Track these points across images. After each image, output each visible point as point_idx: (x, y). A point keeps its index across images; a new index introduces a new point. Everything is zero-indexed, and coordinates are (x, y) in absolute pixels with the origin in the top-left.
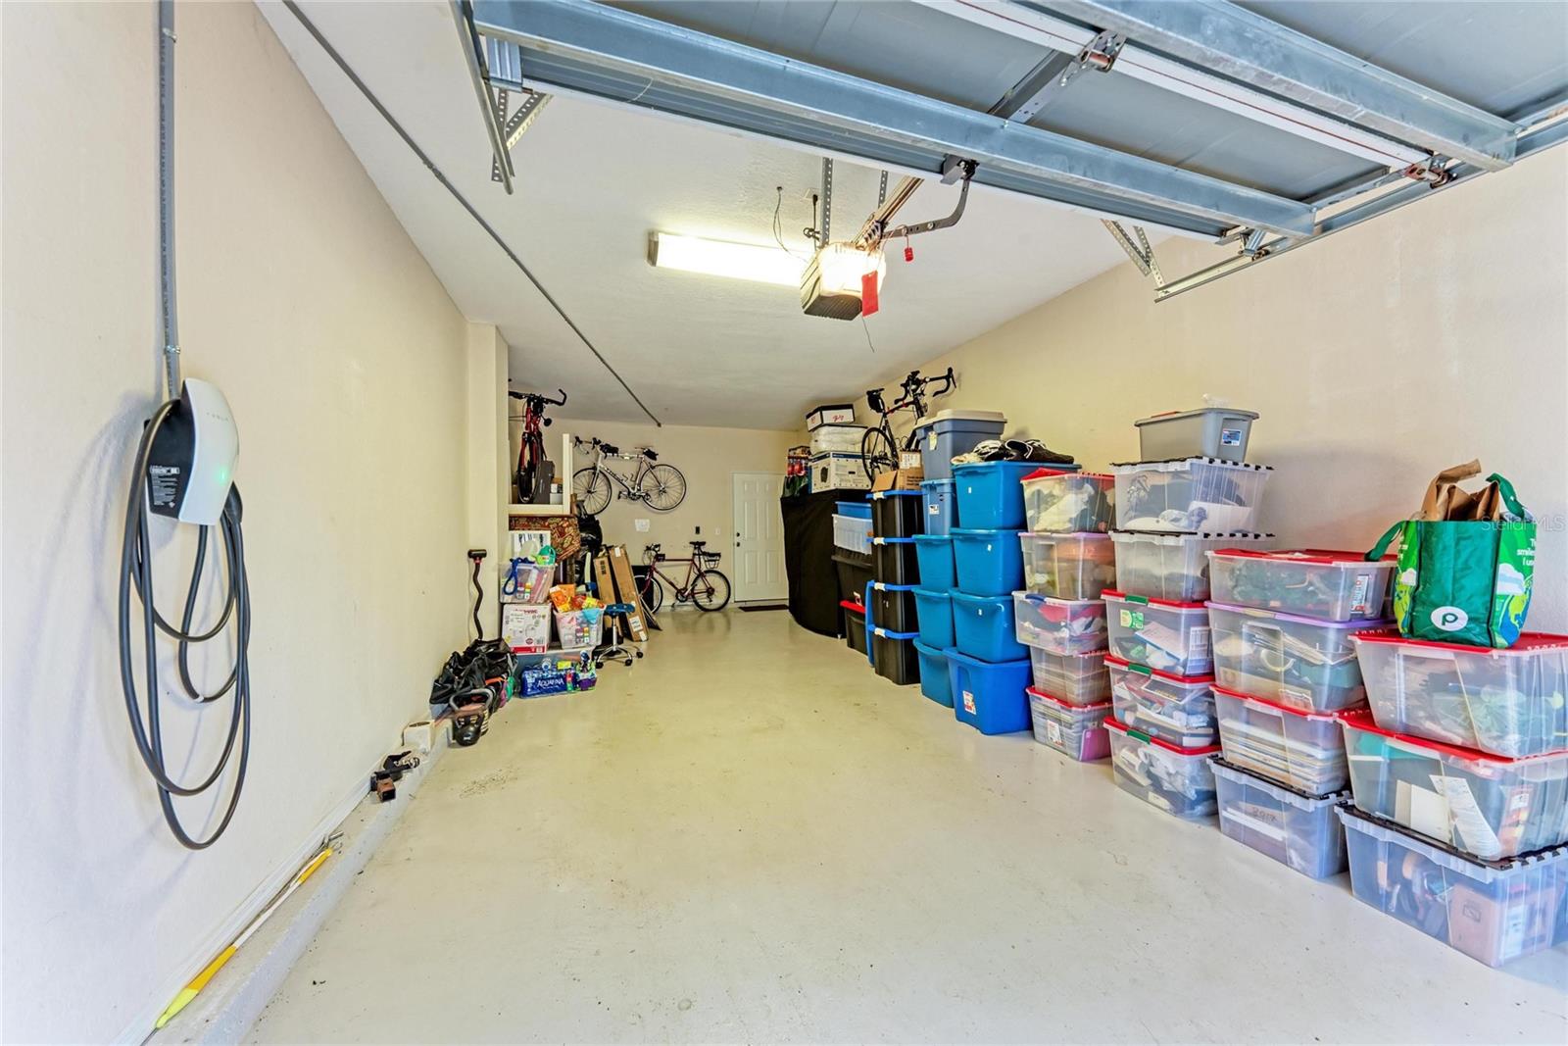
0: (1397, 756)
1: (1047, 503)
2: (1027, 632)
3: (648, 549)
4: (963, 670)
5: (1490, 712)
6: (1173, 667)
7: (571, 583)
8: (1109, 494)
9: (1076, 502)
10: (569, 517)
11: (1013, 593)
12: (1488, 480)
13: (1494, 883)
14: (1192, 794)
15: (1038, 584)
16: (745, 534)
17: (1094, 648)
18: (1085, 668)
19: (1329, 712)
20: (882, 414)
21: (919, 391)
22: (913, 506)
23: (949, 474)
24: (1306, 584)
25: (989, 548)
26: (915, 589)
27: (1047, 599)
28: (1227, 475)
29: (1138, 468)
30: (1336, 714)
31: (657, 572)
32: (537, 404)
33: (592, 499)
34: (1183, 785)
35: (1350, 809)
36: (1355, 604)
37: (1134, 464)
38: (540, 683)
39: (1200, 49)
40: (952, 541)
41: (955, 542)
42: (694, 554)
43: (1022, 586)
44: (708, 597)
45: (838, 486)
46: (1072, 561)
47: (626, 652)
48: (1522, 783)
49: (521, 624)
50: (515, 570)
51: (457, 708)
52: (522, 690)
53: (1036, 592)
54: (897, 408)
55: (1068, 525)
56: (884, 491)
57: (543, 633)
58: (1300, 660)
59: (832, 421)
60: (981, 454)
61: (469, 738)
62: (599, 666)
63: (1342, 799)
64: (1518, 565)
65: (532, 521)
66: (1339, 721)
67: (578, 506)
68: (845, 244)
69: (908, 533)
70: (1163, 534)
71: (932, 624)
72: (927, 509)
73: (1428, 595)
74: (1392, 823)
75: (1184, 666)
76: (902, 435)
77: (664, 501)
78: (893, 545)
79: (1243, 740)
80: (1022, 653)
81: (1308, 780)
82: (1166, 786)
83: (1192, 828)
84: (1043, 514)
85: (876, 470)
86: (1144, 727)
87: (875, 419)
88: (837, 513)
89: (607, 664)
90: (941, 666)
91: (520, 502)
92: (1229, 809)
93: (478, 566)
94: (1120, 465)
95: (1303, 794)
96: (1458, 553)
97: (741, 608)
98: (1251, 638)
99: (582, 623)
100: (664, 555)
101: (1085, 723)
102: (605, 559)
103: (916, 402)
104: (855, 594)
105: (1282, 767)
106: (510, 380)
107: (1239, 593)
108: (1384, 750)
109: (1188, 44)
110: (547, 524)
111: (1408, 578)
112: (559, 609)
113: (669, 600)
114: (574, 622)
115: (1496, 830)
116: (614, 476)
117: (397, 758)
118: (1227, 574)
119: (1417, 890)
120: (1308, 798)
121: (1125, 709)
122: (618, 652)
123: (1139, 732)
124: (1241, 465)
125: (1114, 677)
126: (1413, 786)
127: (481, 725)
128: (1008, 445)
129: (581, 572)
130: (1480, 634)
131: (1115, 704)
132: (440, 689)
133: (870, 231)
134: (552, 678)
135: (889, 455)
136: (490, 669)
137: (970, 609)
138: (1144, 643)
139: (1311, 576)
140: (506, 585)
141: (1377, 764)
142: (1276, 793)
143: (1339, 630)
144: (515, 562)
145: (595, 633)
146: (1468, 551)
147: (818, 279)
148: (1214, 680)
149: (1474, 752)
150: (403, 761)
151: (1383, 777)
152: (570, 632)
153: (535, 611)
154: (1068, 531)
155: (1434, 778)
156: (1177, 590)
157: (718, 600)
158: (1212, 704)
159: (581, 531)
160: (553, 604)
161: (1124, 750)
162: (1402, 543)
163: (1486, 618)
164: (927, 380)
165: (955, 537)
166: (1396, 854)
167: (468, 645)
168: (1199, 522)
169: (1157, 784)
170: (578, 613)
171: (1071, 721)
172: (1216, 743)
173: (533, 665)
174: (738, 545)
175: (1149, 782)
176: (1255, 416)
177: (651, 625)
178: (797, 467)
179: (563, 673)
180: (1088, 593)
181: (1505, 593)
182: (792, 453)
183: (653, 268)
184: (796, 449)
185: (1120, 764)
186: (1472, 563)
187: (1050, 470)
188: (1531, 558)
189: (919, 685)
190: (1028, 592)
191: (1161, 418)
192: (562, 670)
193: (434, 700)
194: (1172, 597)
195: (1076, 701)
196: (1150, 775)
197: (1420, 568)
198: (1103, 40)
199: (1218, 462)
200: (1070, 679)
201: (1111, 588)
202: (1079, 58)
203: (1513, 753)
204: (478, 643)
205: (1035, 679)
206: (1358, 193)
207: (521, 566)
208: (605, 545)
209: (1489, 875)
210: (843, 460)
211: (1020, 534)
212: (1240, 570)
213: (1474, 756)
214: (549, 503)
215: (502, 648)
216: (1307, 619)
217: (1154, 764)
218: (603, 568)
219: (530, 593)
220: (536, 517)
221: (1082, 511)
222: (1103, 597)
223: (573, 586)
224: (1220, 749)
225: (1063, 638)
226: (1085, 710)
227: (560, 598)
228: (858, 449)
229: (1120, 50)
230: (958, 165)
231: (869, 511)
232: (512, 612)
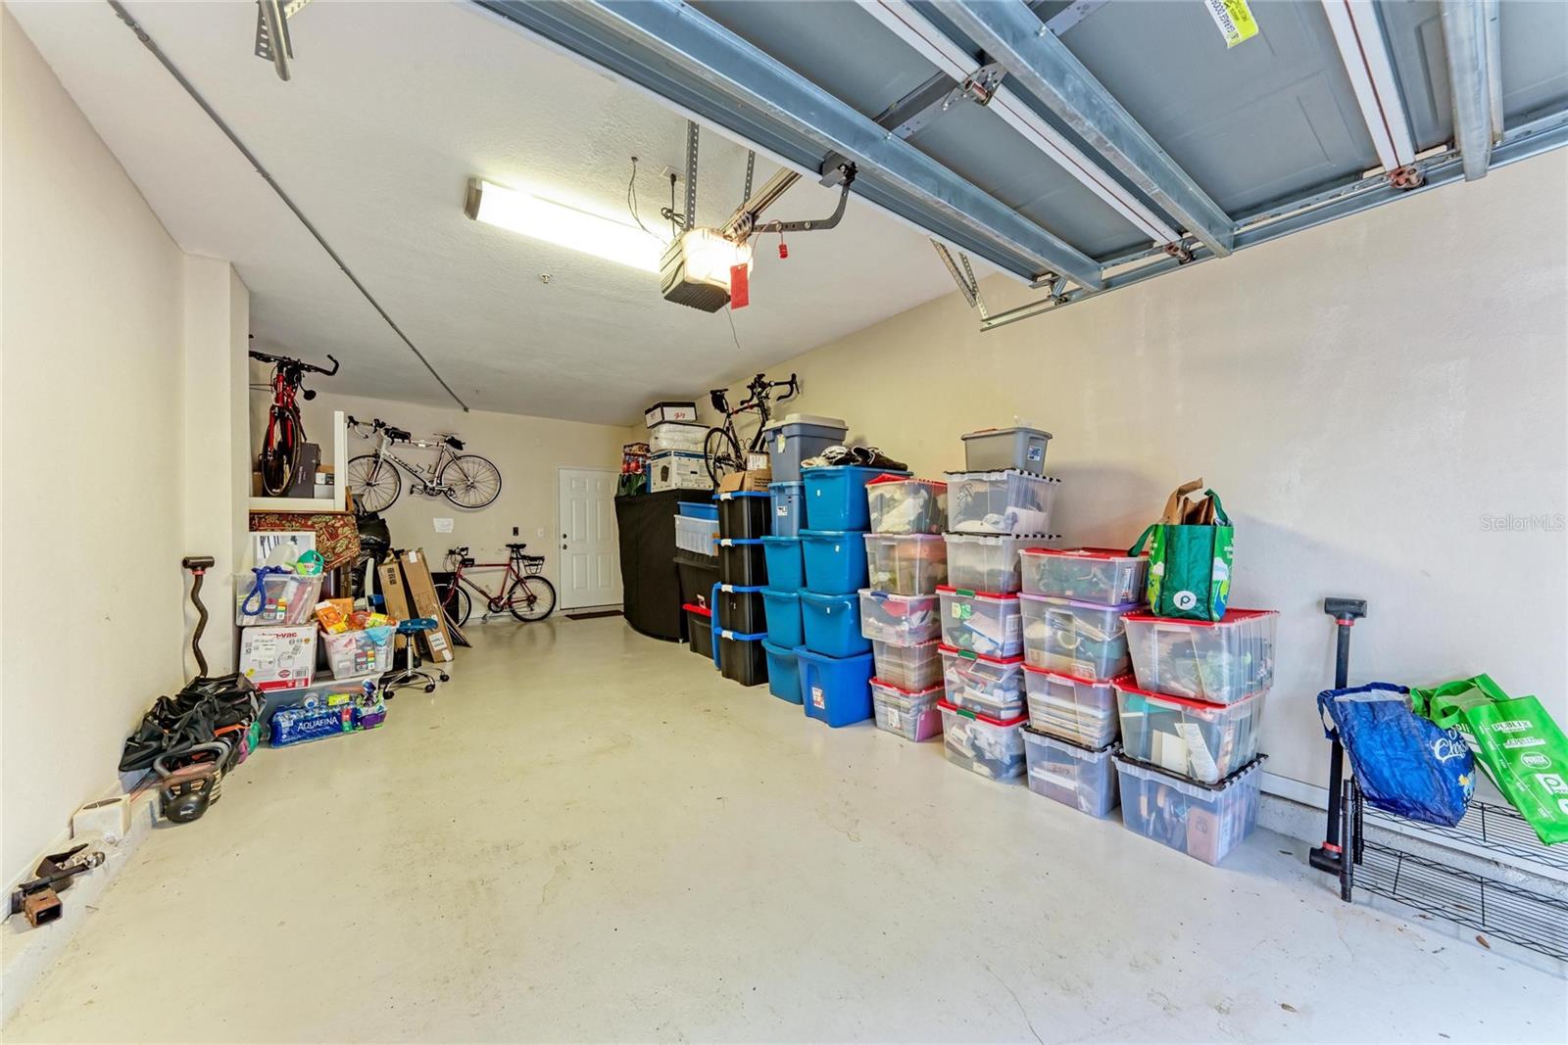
0: (1153, 711)
1: (889, 506)
2: (871, 628)
3: (452, 552)
4: (812, 668)
5: (1213, 671)
6: (993, 652)
7: (346, 597)
8: (940, 499)
9: (914, 506)
10: (342, 515)
11: (859, 591)
12: (1206, 494)
13: (1215, 802)
14: (1007, 760)
15: (882, 582)
16: (574, 535)
17: (927, 638)
18: (921, 658)
19: (1106, 679)
20: (725, 415)
21: (764, 394)
22: (761, 507)
23: (798, 477)
24: (1091, 576)
25: (837, 548)
26: (763, 590)
27: (890, 596)
28: (1031, 485)
29: (966, 477)
30: (1111, 681)
31: (464, 580)
32: (291, 372)
33: (372, 493)
34: (1001, 753)
35: (1121, 757)
36: (1124, 591)
37: (963, 473)
38: (301, 726)
39: (1063, 102)
40: (801, 542)
41: (804, 543)
42: (512, 559)
43: (866, 584)
44: (529, 605)
45: (679, 486)
46: (911, 560)
47: (426, 676)
48: (1230, 722)
49: (272, 652)
50: (262, 584)
51: (166, 773)
52: (273, 736)
53: (879, 590)
54: (741, 410)
55: (907, 527)
56: (732, 492)
57: (307, 659)
58: (1087, 638)
59: (673, 419)
60: (828, 458)
61: (190, 812)
62: (388, 696)
63: (1115, 749)
64: (1224, 556)
65: (285, 519)
66: (1115, 686)
67: (355, 502)
68: (712, 231)
69: (756, 534)
70: (986, 535)
71: (780, 624)
72: (775, 511)
73: (1172, 582)
74: (1150, 764)
75: (1002, 650)
76: (746, 436)
77: (473, 498)
78: (740, 546)
79: (1044, 709)
80: (865, 647)
81: (1092, 737)
82: (988, 756)
83: (1007, 788)
84: (885, 517)
85: (719, 471)
86: (970, 706)
87: (718, 419)
88: (679, 514)
89: (401, 694)
90: (792, 664)
91: (265, 494)
92: (1036, 769)
93: (199, 580)
94: (952, 474)
95: (1089, 749)
96: (1190, 549)
97: (568, 616)
98: (1052, 623)
99: (365, 645)
100: (473, 560)
101: (921, 707)
102: (395, 566)
103: (761, 405)
104: (699, 596)
105: (1074, 728)
106: (251, 336)
107: (1044, 585)
108: (1145, 707)
109: (1055, 96)
110: (310, 523)
111: (1158, 569)
112: (329, 630)
113: (479, 611)
114: (353, 645)
115: (1216, 760)
116: (405, 466)
117: (64, 857)
118: (1034, 569)
119: (1167, 815)
120: (1093, 752)
121: (954, 691)
122: (414, 677)
123: (965, 710)
124: (1041, 476)
125: (946, 664)
126: (1164, 734)
127: (210, 790)
128: (855, 450)
129: (360, 583)
130: (1203, 611)
131: (946, 687)
132: (136, 750)
133: (740, 221)
134: (320, 718)
135: (733, 456)
136: (223, 715)
137: (818, 608)
138: (970, 631)
139: (1096, 570)
140: (246, 603)
141: (1141, 717)
142: (1070, 750)
143: (1114, 613)
144: (260, 574)
145: (384, 656)
146: (1197, 548)
147: (682, 263)
148: (1024, 659)
149: (1202, 703)
150: (74, 861)
151: (1144, 728)
152: (348, 657)
153: (293, 635)
154: (908, 533)
155: (1177, 725)
156: (996, 583)
157: (540, 609)
158: (1022, 681)
159: (360, 532)
160: (320, 624)
161: (954, 728)
162: (1153, 542)
163: (1206, 600)
164: (772, 384)
165: (803, 538)
166: (1153, 787)
167: (184, 687)
168: (1013, 524)
169: (980, 755)
170: (359, 634)
171: (909, 706)
172: (1024, 713)
173: (291, 701)
174: (565, 547)
175: (974, 753)
176: (1048, 437)
177: (457, 641)
178: (633, 465)
179: (336, 710)
180: (923, 589)
181: (1218, 579)
182: (627, 450)
183: (472, 221)
184: (632, 446)
185: (952, 742)
186: (1199, 557)
187: (893, 477)
188: (1231, 553)
189: (768, 684)
190: (872, 589)
191: (983, 434)
192: (335, 706)
193: (124, 767)
194: (993, 590)
195: (913, 688)
196: (974, 747)
197: (1166, 562)
198: (984, 74)
199: (1026, 473)
200: (908, 668)
201: (943, 582)
202: (964, 85)
203: (1225, 701)
204: (200, 681)
205: (877, 671)
206: (1133, 260)
207: (270, 578)
208: (392, 549)
209: (1213, 796)
210: (685, 460)
211: (864, 535)
212: (1044, 565)
213: (1202, 706)
214: (313, 497)
215: (240, 686)
216: (1089, 604)
217: (978, 737)
218: (392, 576)
219: (286, 612)
220: (293, 515)
221: (919, 514)
222: (937, 592)
223: (349, 600)
224: (1028, 718)
225: (903, 631)
226: (921, 695)
227: (332, 615)
228: (700, 449)
229: (997, 87)
230: (839, 168)
231: (714, 513)
232: (255, 638)
